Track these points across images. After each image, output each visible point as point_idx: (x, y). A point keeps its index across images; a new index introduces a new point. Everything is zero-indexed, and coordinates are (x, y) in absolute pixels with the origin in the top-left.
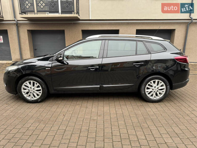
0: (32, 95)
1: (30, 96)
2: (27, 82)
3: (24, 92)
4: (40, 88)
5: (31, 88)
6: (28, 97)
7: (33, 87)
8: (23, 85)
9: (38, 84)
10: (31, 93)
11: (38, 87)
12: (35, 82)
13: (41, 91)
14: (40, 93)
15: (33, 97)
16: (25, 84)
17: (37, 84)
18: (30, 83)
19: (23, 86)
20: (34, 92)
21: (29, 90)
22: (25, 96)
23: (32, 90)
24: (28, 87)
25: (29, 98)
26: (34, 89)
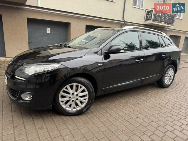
0: (73, 105)
1: (70, 105)
2: (68, 86)
3: (62, 102)
4: (86, 93)
5: (73, 94)
6: (68, 107)
7: (76, 93)
8: (62, 91)
9: (83, 88)
10: (73, 101)
11: (83, 91)
12: (80, 85)
13: (87, 97)
14: (85, 99)
15: (75, 107)
16: (64, 89)
17: (81, 87)
18: (72, 87)
19: (61, 93)
20: (77, 99)
21: (70, 97)
22: (64, 106)
23: (74, 98)
24: (68, 93)
25: (69, 109)
26: (77, 95)
